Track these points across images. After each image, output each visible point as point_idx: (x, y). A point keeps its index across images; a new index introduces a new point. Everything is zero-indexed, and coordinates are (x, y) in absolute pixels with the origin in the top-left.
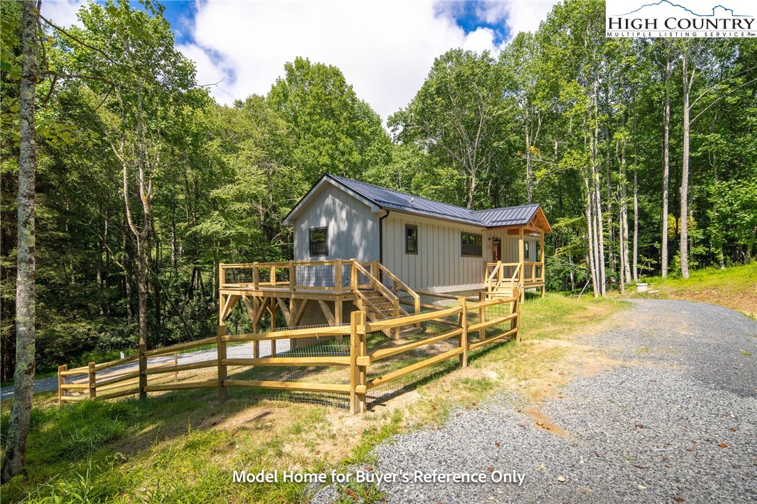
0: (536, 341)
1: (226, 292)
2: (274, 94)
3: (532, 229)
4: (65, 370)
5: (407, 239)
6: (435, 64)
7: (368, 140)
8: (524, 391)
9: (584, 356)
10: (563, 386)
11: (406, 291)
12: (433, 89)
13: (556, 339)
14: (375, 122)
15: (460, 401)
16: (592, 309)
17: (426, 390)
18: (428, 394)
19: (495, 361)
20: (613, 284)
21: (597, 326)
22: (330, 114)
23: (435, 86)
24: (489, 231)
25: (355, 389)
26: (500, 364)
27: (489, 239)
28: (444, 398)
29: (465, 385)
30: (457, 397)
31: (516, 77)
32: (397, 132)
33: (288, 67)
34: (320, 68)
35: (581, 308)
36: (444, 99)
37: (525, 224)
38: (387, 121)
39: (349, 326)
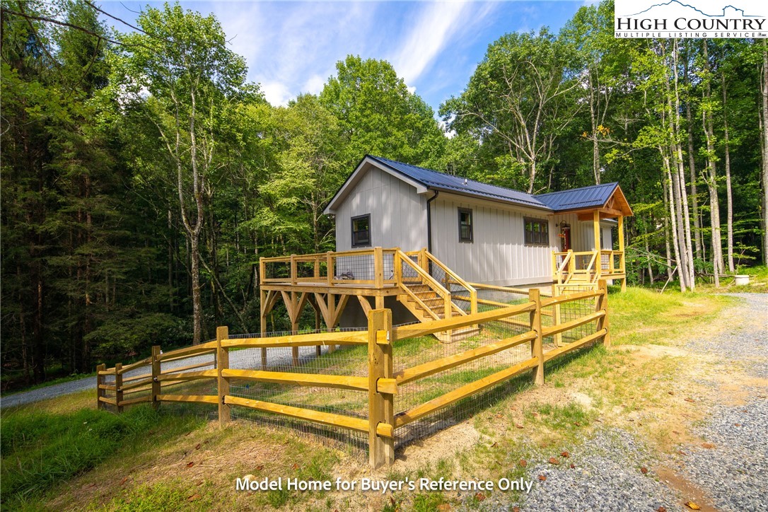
0: (633, 348)
1: (266, 288)
2: (326, 93)
3: (608, 212)
4: (103, 370)
5: (460, 226)
6: (488, 50)
7: (420, 133)
8: (640, 431)
9: (712, 370)
10: (701, 424)
11: (460, 285)
12: (487, 73)
13: (659, 344)
14: (426, 114)
15: (541, 447)
16: (690, 305)
17: (488, 424)
18: (491, 430)
19: (582, 376)
20: (703, 276)
21: (708, 327)
22: (381, 107)
23: (489, 70)
24: (556, 216)
25: (376, 429)
26: (589, 382)
27: (557, 225)
28: (515, 439)
29: (545, 417)
30: (536, 439)
31: (579, 54)
32: (450, 121)
33: (340, 67)
34: (371, 64)
35: (675, 304)
36: (498, 82)
37: (602, 206)
38: (439, 110)
39: (367, 332)
